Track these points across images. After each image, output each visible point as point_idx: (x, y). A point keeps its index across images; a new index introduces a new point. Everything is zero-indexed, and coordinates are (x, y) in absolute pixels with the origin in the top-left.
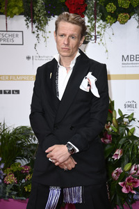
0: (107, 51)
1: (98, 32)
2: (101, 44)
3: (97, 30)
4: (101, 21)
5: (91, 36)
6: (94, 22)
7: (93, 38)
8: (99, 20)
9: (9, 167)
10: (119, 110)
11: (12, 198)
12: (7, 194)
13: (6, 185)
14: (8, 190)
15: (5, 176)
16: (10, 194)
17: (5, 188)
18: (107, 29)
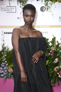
0: (53, 15)
1: (49, 6)
2: (50, 12)
3: (48, 5)
4: (50, 1)
5: (46, 8)
6: (47, 2)
7: (47, 9)
8: (49, 1)
9: (10, 65)
10: (57, 41)
11: (11, 78)
12: (9, 76)
13: (9, 72)
14: (9, 75)
15: (8, 69)
16: (10, 76)
17: (8, 74)
18: (53, 5)
